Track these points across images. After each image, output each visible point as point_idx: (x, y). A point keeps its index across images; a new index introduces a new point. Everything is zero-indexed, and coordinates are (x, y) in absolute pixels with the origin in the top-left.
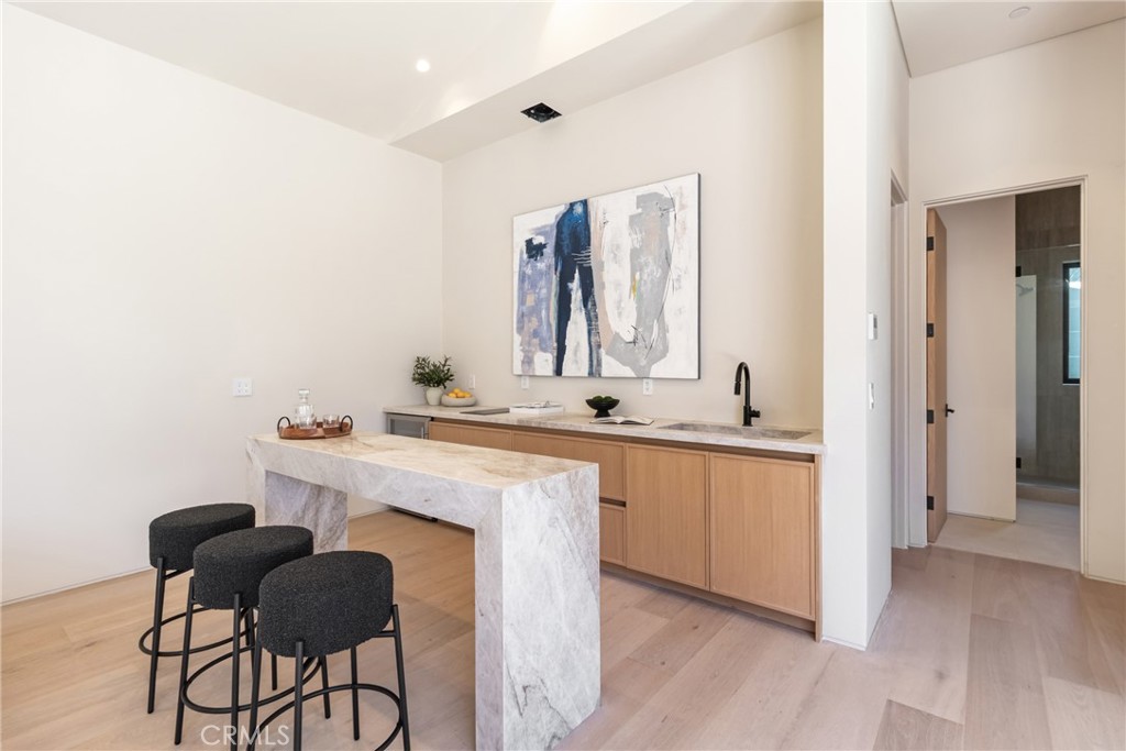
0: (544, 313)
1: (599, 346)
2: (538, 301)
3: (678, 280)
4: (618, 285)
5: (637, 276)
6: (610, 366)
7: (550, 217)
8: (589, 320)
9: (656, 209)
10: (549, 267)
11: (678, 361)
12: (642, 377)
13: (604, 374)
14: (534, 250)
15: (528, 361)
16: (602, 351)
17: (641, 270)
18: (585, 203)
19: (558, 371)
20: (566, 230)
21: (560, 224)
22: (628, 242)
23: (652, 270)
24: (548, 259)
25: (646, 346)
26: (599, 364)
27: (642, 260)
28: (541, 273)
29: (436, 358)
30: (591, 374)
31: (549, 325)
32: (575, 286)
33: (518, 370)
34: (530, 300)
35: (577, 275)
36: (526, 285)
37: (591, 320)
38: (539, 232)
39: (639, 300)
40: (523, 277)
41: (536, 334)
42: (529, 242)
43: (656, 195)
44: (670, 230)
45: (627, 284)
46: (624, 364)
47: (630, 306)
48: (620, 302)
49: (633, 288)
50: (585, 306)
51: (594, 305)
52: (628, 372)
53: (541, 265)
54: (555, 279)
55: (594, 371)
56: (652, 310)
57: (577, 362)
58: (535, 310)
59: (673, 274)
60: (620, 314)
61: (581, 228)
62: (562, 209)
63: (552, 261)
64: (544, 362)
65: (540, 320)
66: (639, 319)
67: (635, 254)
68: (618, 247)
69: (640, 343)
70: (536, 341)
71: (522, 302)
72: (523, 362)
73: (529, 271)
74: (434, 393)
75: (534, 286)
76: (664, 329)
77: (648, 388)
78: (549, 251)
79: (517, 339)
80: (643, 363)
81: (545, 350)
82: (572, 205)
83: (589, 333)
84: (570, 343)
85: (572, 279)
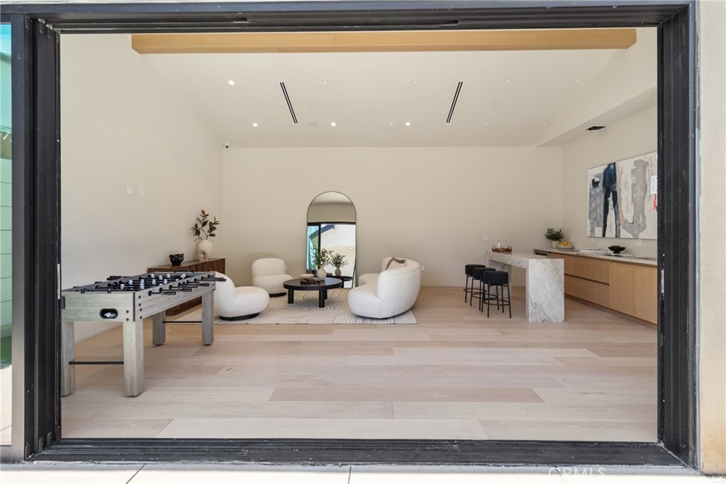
0: (598, 211)
1: (619, 225)
2: (597, 205)
4: (627, 199)
5: (634, 195)
6: (624, 233)
7: (601, 170)
8: (616, 214)
9: (640, 168)
10: (600, 191)
11: (650, 232)
12: (636, 238)
13: (621, 236)
14: (595, 184)
15: (593, 231)
16: (621, 227)
17: (636, 193)
18: (614, 164)
19: (604, 235)
20: (607, 176)
21: (605, 173)
22: (631, 180)
23: (640, 193)
24: (600, 188)
25: (638, 224)
26: (619, 232)
27: (636, 188)
28: (598, 194)
29: (556, 229)
30: (616, 236)
31: (600, 215)
32: (610, 199)
33: (589, 234)
34: (594, 205)
35: (611, 195)
36: (592, 199)
37: (617, 213)
38: (597, 176)
39: (635, 205)
40: (591, 195)
41: (595, 219)
42: (593, 180)
43: (641, 161)
44: (647, 175)
45: (630, 198)
46: (629, 233)
47: (632, 207)
48: (627, 206)
49: (633, 200)
50: (614, 207)
51: (618, 207)
52: (631, 236)
53: (598, 190)
54: (603, 196)
55: (617, 236)
56: (640, 210)
57: (611, 232)
58: (595, 210)
59: (648, 194)
60: (627, 211)
61: (613, 175)
62: (606, 167)
63: (602, 188)
64: (599, 231)
65: (597, 214)
66: (635, 213)
67: (633, 186)
68: (627, 183)
69: (635, 224)
70: (595, 222)
71: (590, 206)
72: (591, 231)
73: (593, 193)
74: (555, 243)
75: (595, 199)
76: (644, 218)
77: (639, 243)
78: (601, 184)
79: (589, 221)
80: (636, 232)
81: (599, 226)
82: (610, 165)
83: (616, 219)
84: (608, 223)
85: (609, 196)
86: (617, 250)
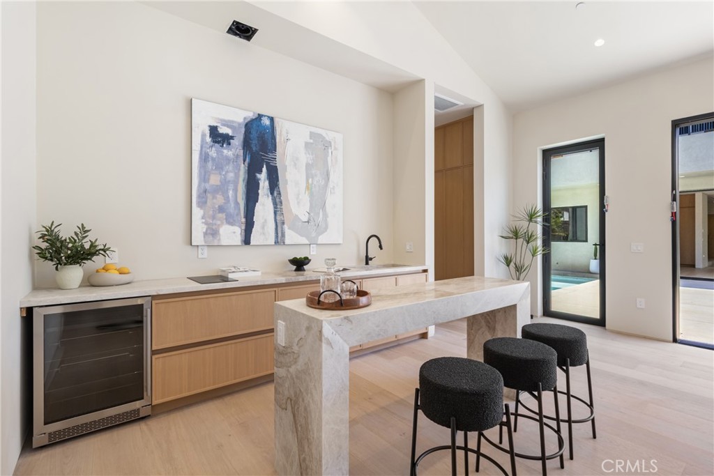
0: (231, 193)
1: (283, 223)
2: (225, 183)
3: (334, 188)
4: (297, 183)
5: (310, 181)
6: (291, 237)
7: (238, 116)
8: (275, 204)
9: (320, 146)
10: (237, 156)
11: (333, 235)
12: (312, 243)
13: (287, 242)
14: (218, 137)
15: (212, 232)
16: (286, 227)
17: (312, 178)
18: (271, 119)
19: (247, 241)
20: (254, 135)
21: (248, 126)
22: (303, 158)
23: (319, 179)
24: (234, 150)
25: (315, 224)
26: (283, 235)
27: (313, 171)
28: (228, 159)
30: (277, 243)
31: (237, 203)
32: (263, 177)
33: (198, 240)
34: (215, 180)
35: (264, 169)
36: (210, 165)
37: (277, 204)
38: (226, 124)
39: (311, 196)
40: (205, 158)
41: (221, 209)
42: (213, 130)
43: (321, 136)
44: (329, 160)
45: (304, 185)
46: (301, 235)
47: (306, 198)
48: (298, 195)
49: (307, 188)
50: (272, 193)
51: (279, 194)
52: (304, 241)
53: (227, 152)
54: (243, 168)
55: (279, 240)
56: (318, 203)
58: (221, 189)
59: (331, 185)
60: (298, 203)
61: (268, 136)
62: (250, 116)
63: (241, 152)
64: (231, 233)
65: (226, 198)
66: (311, 206)
67: (308, 166)
68: (297, 159)
69: (312, 223)
70: (222, 216)
71: (204, 178)
72: (205, 234)
73: (213, 154)
75: (219, 168)
76: (326, 215)
77: (313, 250)
78: (237, 142)
79: (198, 213)
80: (314, 234)
81: (232, 224)
82: (260, 116)
83: (275, 213)
84: (257, 219)
85: (260, 172)
86: (300, 264)
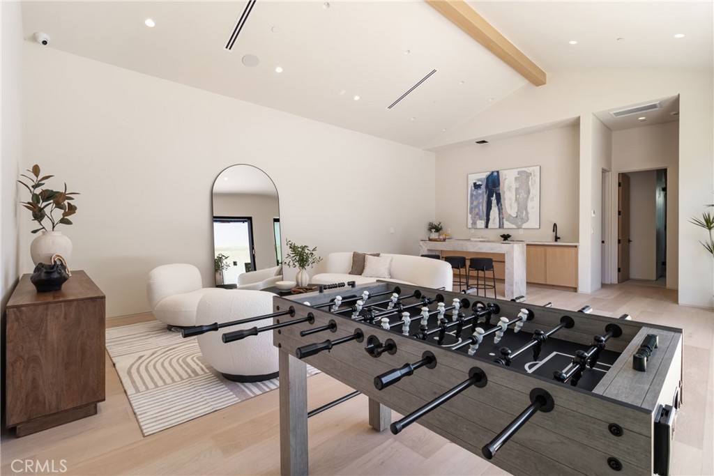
0: (481, 207)
1: (503, 218)
2: (479, 203)
3: (533, 198)
4: (510, 199)
5: (518, 196)
6: (507, 224)
7: (484, 176)
8: (499, 210)
9: (524, 177)
11: (533, 223)
12: (519, 228)
13: (505, 227)
14: (476, 186)
15: (474, 223)
16: (504, 220)
17: (519, 194)
18: (498, 172)
19: (487, 227)
20: (490, 181)
21: (488, 178)
22: (514, 186)
23: (523, 195)
25: (521, 218)
26: (503, 224)
27: (520, 191)
28: (480, 194)
29: (436, 223)
30: (500, 227)
31: (483, 211)
32: (494, 199)
33: (470, 226)
34: (475, 203)
35: (494, 195)
36: (474, 198)
38: (479, 180)
39: (519, 204)
40: (472, 195)
41: (477, 214)
42: (475, 184)
43: (525, 172)
44: (530, 183)
45: (514, 199)
46: (512, 224)
47: (515, 206)
48: (511, 204)
49: (516, 200)
50: (498, 205)
51: (501, 205)
52: (514, 226)
53: (480, 191)
54: (485, 196)
55: (501, 226)
56: (523, 207)
58: (477, 206)
59: (531, 196)
60: (511, 208)
61: (496, 180)
62: (489, 173)
63: (485, 190)
64: (481, 224)
65: (479, 210)
66: (518, 210)
67: (517, 189)
68: (511, 187)
69: (518, 217)
70: (478, 217)
71: (472, 203)
72: (472, 224)
73: (475, 193)
75: (477, 198)
76: (527, 213)
77: (521, 231)
78: (483, 187)
79: (470, 216)
80: (520, 223)
81: (481, 220)
82: (493, 172)
83: (499, 214)
84: (491, 217)
85: (493, 196)
86: (506, 237)
